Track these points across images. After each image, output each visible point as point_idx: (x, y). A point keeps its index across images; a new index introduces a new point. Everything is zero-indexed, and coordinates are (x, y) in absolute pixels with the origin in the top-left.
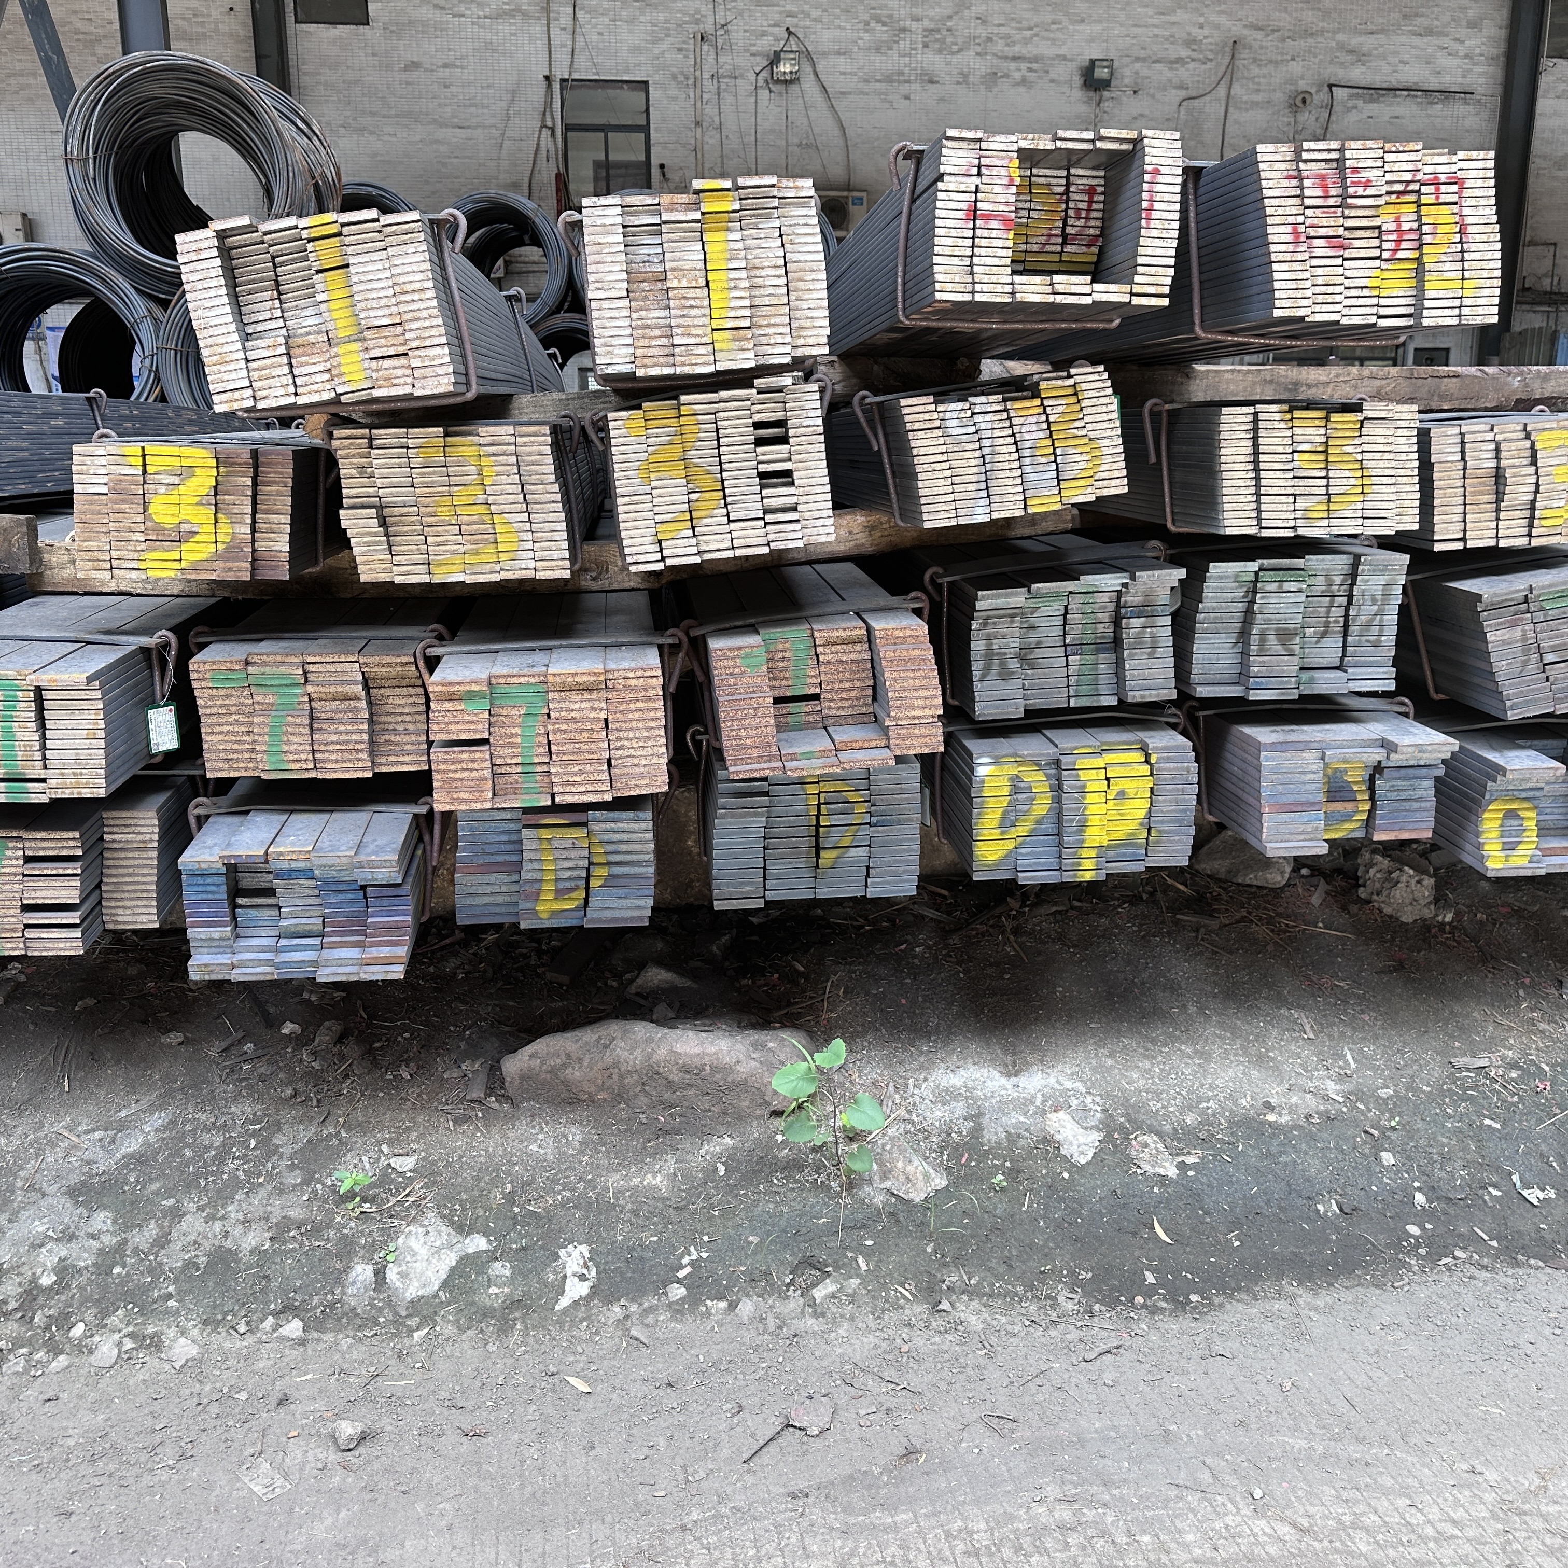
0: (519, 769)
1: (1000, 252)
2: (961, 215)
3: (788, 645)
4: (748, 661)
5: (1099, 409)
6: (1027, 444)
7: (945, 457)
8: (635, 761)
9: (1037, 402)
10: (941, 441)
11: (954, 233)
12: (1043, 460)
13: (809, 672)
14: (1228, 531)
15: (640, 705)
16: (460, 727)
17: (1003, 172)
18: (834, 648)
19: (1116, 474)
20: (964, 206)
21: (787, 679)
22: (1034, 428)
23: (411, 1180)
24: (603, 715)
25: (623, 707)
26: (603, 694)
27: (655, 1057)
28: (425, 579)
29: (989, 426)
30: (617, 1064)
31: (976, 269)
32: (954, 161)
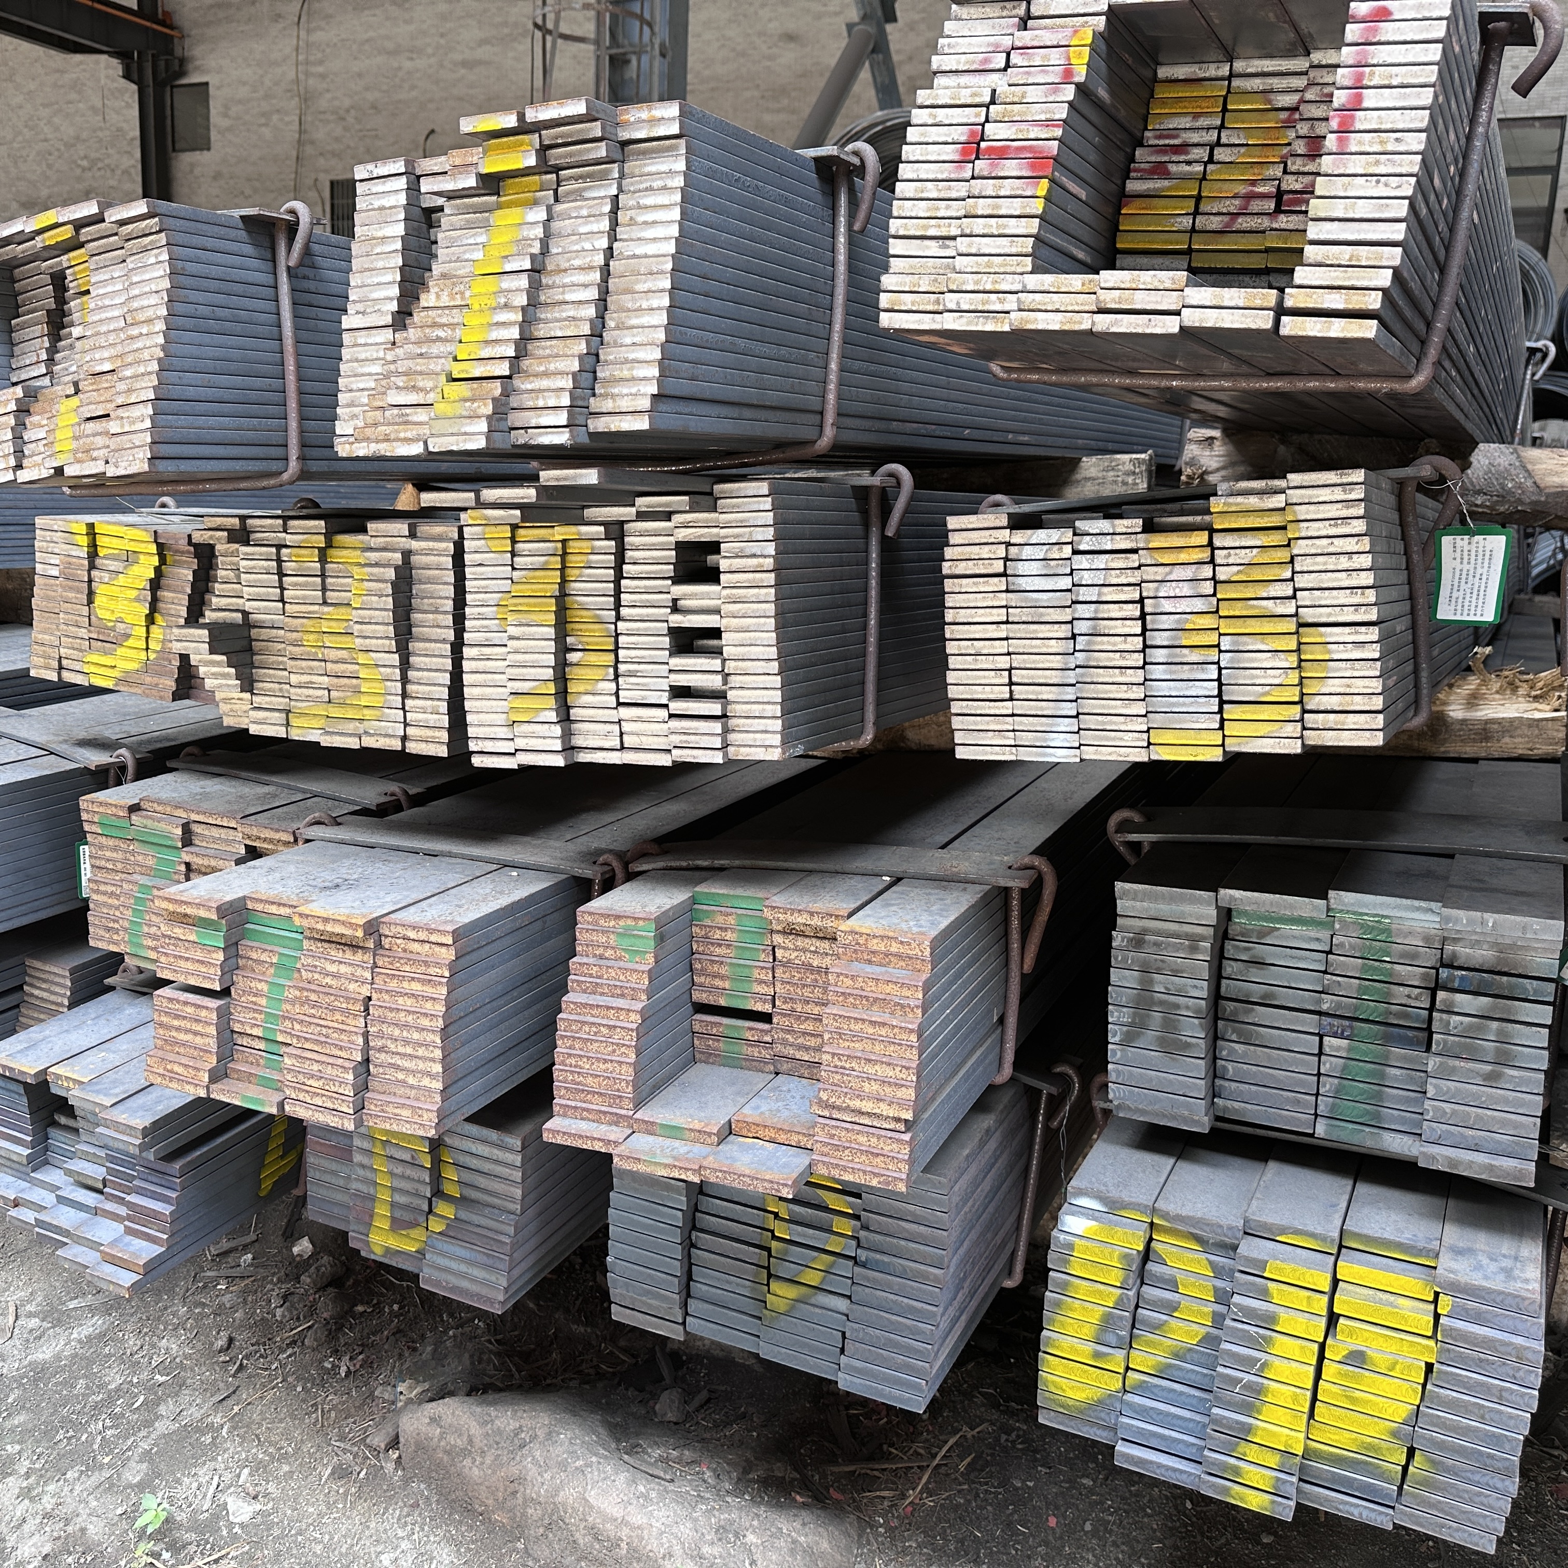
0: (262, 1045)
1: (1013, 226)
2: (950, 153)
3: (731, 920)
4: (626, 943)
5: (1332, 563)
6: (1166, 622)
7: (1003, 631)
8: (401, 1076)
9: (1201, 538)
10: (1003, 599)
11: (931, 190)
12: (1195, 656)
13: (756, 974)
15: (416, 987)
16: (189, 965)
17: (1055, 56)
18: (800, 942)
19: (1359, 703)
20: (960, 134)
21: (723, 978)
22: (1186, 589)
23: (235, 1538)
24: (365, 991)
25: (393, 985)
26: (369, 957)
28: (281, 732)
29: (1099, 578)
31: (961, 263)
32: (963, 45)
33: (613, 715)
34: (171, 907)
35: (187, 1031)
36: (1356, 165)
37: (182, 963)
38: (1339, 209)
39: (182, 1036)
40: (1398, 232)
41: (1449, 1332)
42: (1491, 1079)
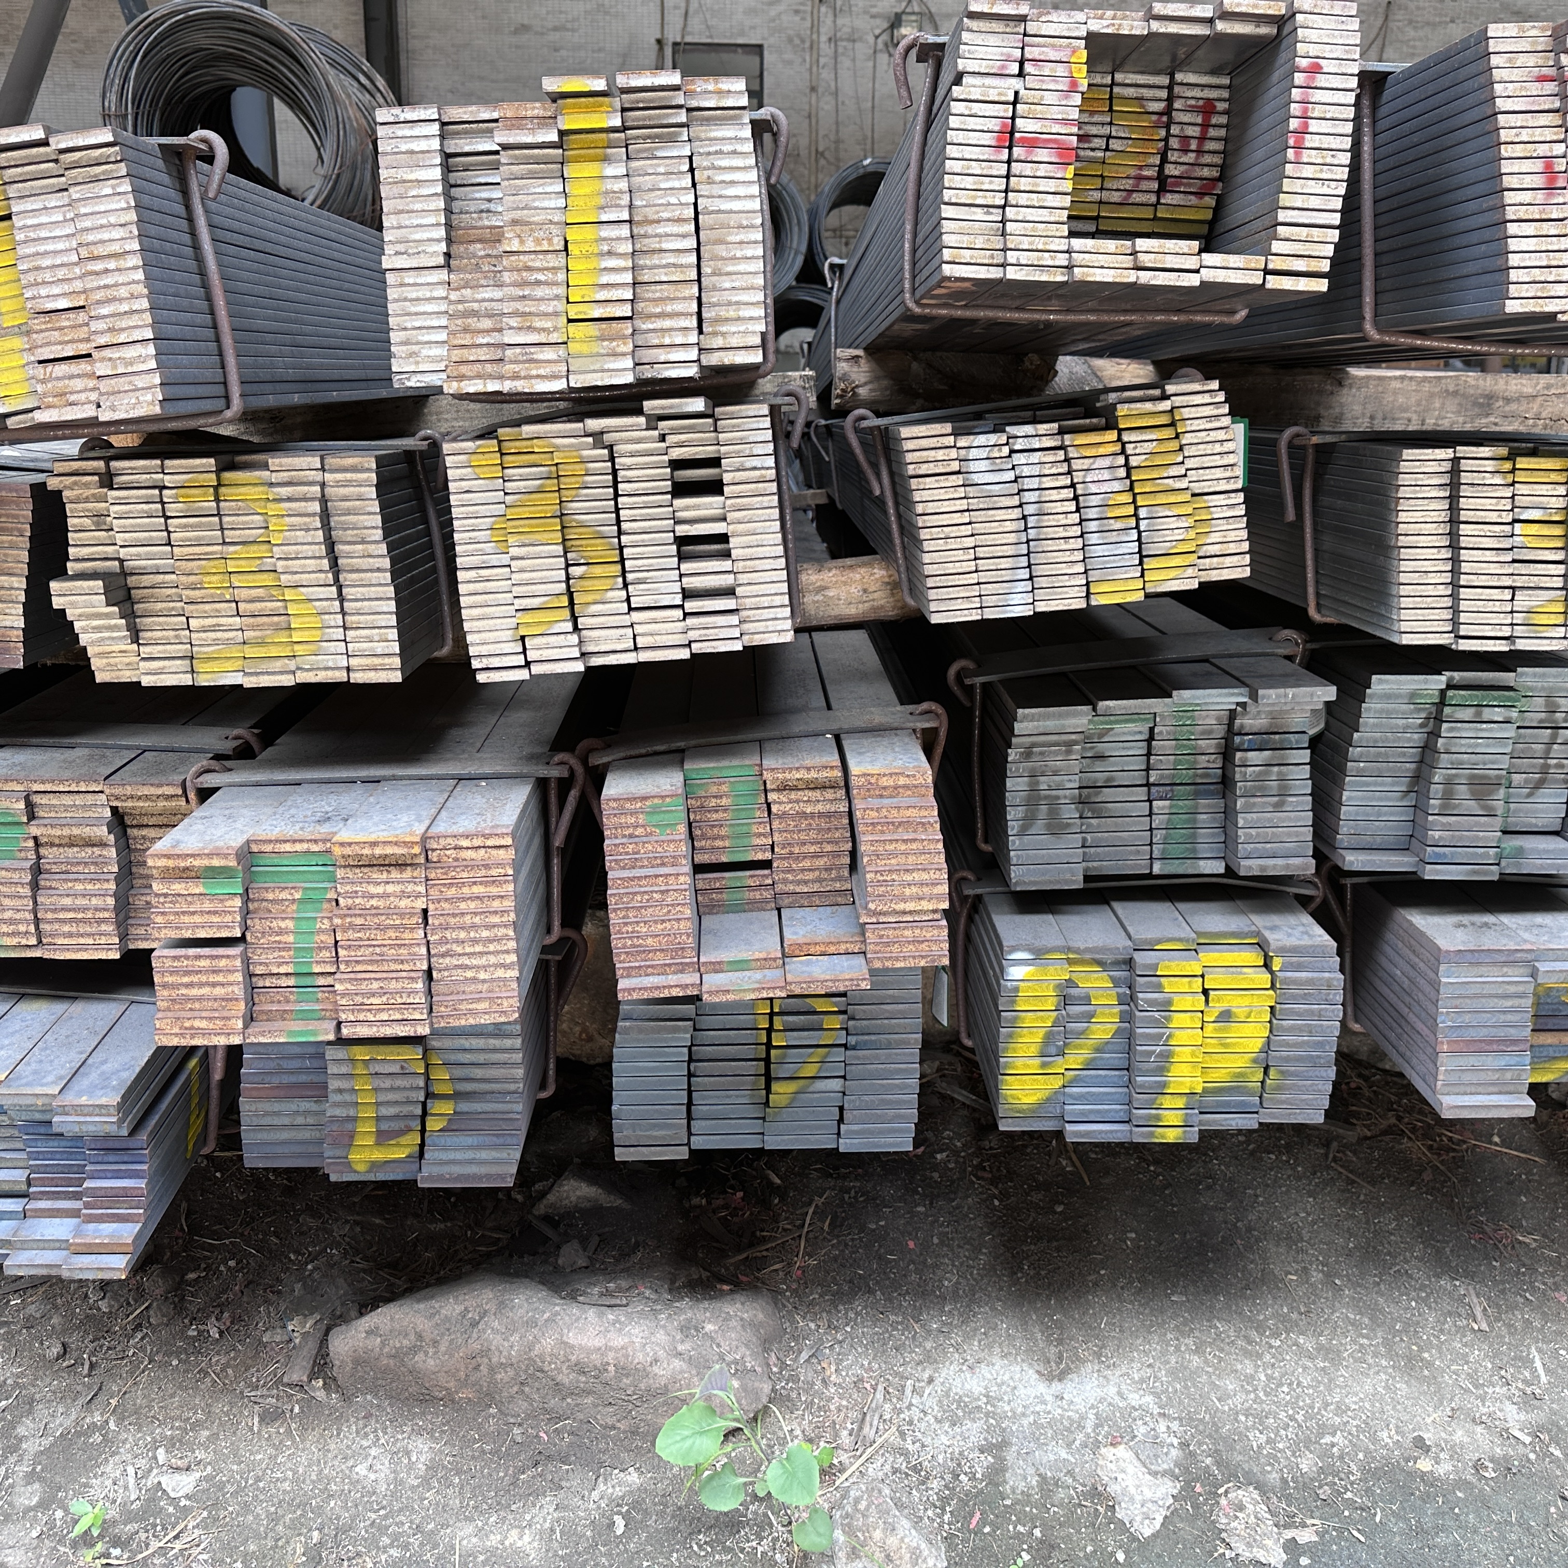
0: (291, 981)
1: (1051, 201)
2: (988, 139)
3: (724, 788)
4: (655, 819)
5: (1209, 449)
6: (1094, 500)
7: (966, 518)
8: (469, 974)
9: (1112, 435)
10: (961, 492)
11: (976, 168)
12: (1118, 525)
13: (754, 829)
14: (1406, 640)
15: (478, 890)
16: (197, 919)
17: (1061, 70)
18: (793, 795)
19: (1232, 548)
20: (995, 125)
21: (722, 838)
22: (1106, 475)
23: (186, 1511)
24: (420, 904)
25: (452, 892)
26: (420, 873)
27: (537, 1350)
28: (186, 680)
29: (1036, 470)
30: (485, 1352)
31: (1010, 227)
32: (981, 52)
33: (626, 620)
34: (171, 863)
35: (201, 985)
36: (1308, 171)
37: (186, 919)
38: (1298, 201)
39: (195, 992)
40: (1336, 219)
41: (1284, 981)
42: (1278, 807)
